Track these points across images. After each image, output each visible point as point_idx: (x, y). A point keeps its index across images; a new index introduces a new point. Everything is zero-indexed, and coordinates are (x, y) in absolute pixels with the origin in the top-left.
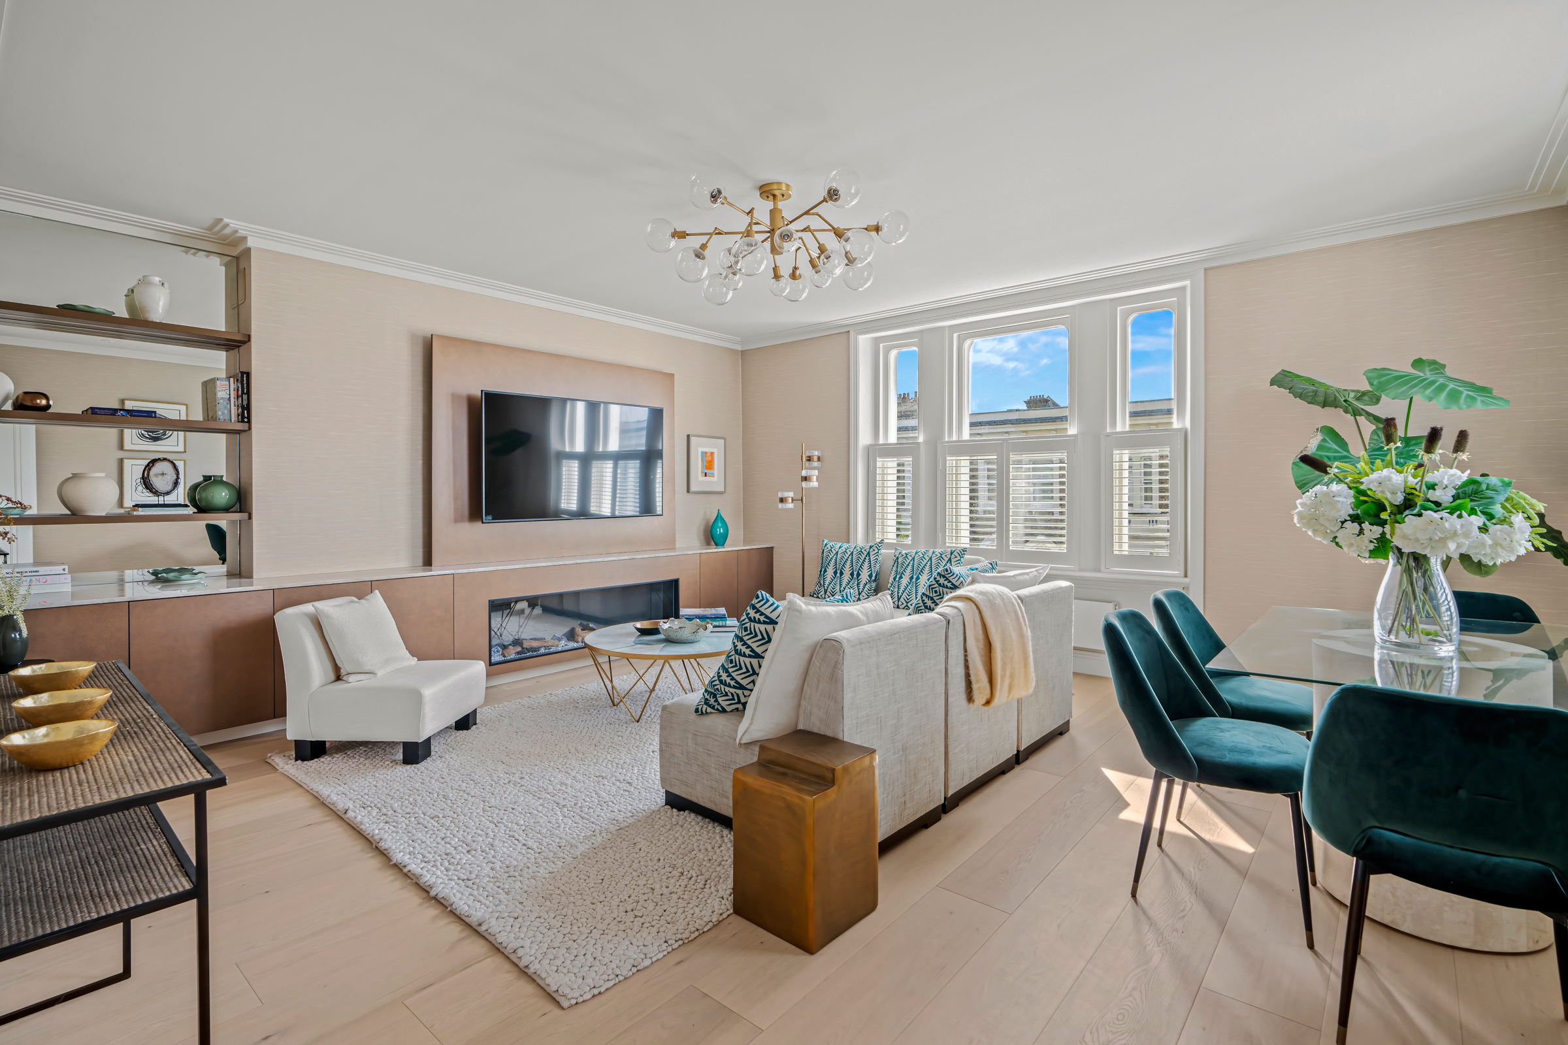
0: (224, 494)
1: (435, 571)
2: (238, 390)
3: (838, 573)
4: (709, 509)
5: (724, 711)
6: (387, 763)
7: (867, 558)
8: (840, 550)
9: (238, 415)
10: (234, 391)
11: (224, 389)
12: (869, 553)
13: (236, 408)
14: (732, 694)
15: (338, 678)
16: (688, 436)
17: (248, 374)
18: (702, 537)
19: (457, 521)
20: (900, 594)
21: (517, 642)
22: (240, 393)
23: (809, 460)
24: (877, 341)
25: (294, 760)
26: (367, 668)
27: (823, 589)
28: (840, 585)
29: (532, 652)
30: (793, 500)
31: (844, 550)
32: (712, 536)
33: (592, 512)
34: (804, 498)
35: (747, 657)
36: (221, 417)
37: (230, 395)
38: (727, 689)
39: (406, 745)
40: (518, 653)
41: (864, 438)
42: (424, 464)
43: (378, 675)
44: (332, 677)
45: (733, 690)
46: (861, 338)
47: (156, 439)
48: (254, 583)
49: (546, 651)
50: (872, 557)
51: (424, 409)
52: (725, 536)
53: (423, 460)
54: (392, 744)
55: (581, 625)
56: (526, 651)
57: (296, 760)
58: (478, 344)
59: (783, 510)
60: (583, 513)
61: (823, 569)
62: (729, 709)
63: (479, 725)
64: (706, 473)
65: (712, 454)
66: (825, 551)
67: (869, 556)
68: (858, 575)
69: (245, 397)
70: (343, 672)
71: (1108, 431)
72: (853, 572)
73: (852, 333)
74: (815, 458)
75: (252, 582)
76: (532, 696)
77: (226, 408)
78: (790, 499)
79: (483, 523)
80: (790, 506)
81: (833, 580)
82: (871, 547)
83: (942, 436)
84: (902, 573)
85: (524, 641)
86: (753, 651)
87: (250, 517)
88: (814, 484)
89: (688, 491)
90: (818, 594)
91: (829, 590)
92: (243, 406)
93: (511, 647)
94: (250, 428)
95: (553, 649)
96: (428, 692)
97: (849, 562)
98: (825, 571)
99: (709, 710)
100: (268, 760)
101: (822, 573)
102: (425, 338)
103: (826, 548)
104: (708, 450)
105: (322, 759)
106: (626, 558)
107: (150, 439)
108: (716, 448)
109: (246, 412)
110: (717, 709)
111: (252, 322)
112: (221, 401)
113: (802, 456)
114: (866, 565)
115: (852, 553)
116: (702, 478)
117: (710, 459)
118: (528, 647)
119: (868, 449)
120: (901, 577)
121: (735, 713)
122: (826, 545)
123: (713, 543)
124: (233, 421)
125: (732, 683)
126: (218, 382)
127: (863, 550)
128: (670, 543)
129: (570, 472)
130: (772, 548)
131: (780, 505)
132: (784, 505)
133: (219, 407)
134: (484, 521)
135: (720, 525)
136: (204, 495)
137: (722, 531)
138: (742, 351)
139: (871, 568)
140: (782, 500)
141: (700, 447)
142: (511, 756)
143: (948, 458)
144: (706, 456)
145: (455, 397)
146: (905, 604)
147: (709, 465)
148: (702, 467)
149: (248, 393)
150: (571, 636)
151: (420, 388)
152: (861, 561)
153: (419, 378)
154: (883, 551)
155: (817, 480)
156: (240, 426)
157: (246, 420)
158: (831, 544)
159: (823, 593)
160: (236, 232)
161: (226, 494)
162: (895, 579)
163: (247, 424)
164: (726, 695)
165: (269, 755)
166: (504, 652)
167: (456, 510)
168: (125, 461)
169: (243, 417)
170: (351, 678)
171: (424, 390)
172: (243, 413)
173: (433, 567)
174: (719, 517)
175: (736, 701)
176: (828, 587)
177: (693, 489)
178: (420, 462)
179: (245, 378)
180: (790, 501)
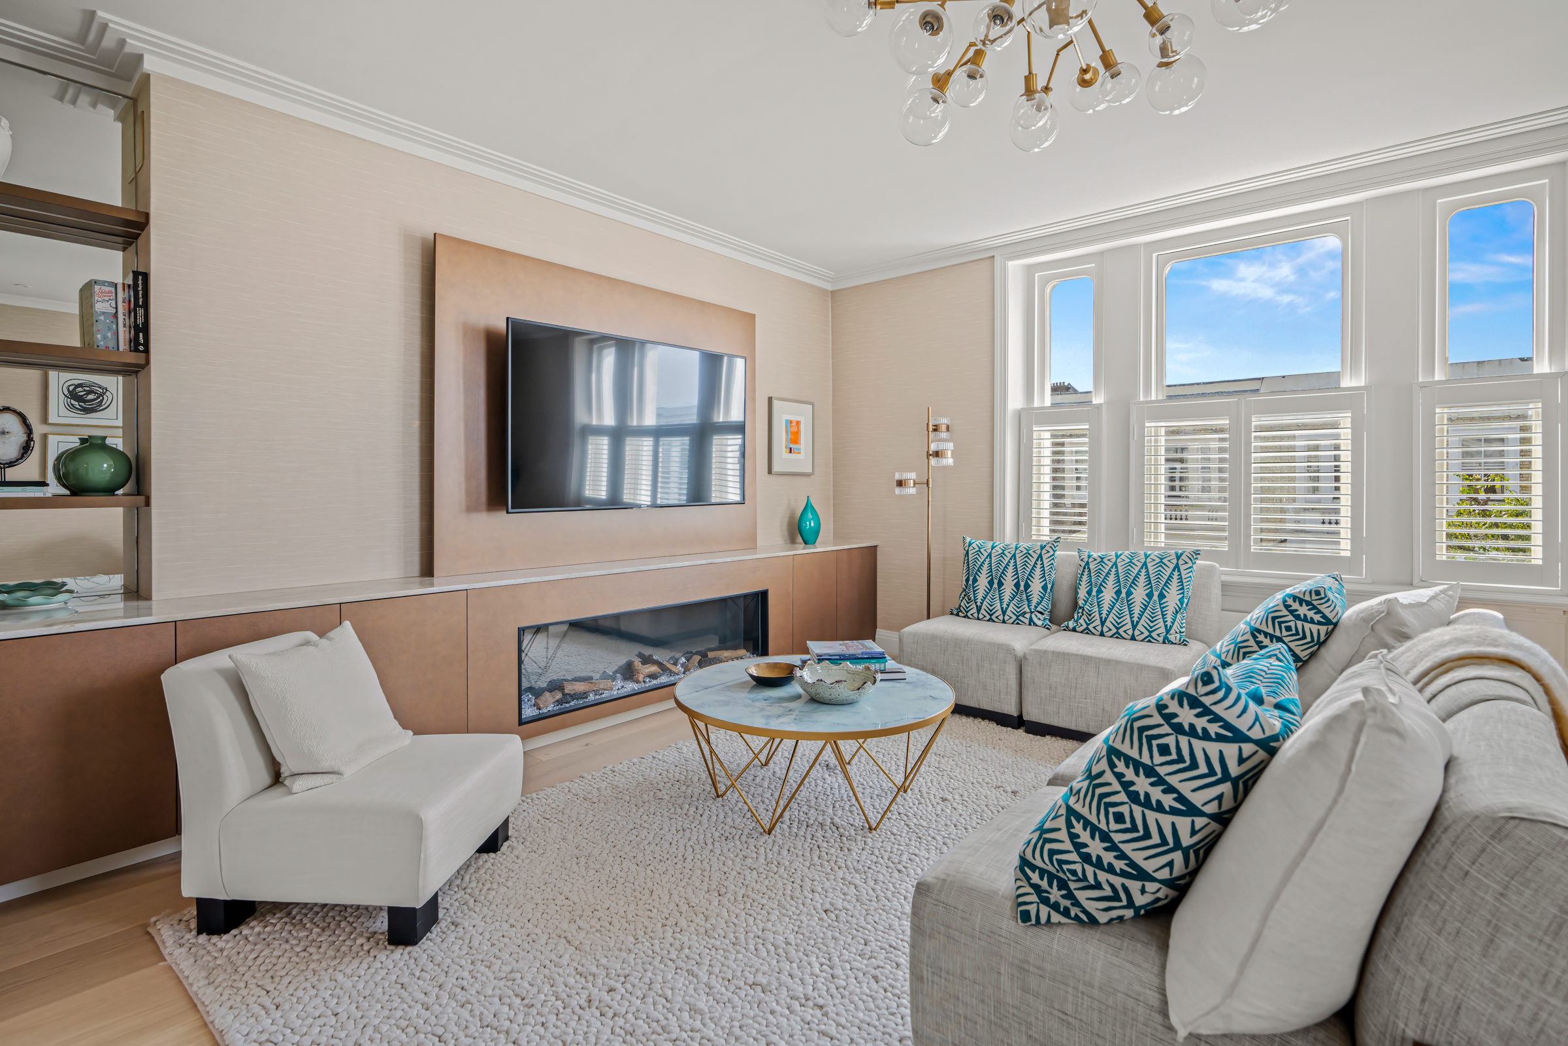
0: (105, 465)
1: (439, 585)
2: (130, 301)
3: (996, 583)
4: (796, 496)
5: (1093, 921)
6: (360, 941)
7: (1039, 563)
8: (994, 551)
9: (130, 342)
10: (124, 302)
11: (107, 298)
12: (1040, 556)
13: (127, 329)
14: (1112, 886)
15: (277, 779)
16: (770, 400)
17: (146, 276)
18: (786, 533)
19: (471, 508)
20: (1104, 616)
21: (556, 686)
22: (132, 306)
23: (935, 430)
24: (1030, 270)
25: (194, 933)
26: (325, 765)
27: (974, 606)
28: (1001, 600)
29: (577, 699)
30: (915, 484)
31: (1001, 551)
32: (798, 531)
33: (625, 500)
34: (930, 480)
35: (1165, 812)
36: (102, 343)
37: (116, 308)
38: (1103, 876)
39: (395, 914)
40: (559, 702)
41: (1015, 400)
42: (422, 426)
43: (345, 776)
44: (265, 778)
45: (1117, 881)
46: (1012, 265)
47: (87, 411)
48: (154, 611)
49: (597, 697)
50: (1045, 561)
51: (422, 347)
52: (817, 532)
53: (421, 420)
54: (367, 911)
55: (640, 655)
56: (569, 699)
57: (199, 933)
58: (501, 254)
59: (901, 496)
60: (614, 503)
61: (971, 578)
62: (1103, 918)
63: (513, 839)
64: (791, 448)
65: (798, 423)
66: (970, 553)
67: (1042, 560)
68: (1027, 586)
69: (140, 311)
70: (285, 771)
71: (1420, 380)
72: (1018, 582)
73: (998, 260)
74: (944, 428)
75: (151, 608)
76: (585, 775)
77: (109, 329)
78: (912, 481)
79: (508, 512)
80: (911, 491)
81: (988, 593)
82: (1042, 548)
83: (1136, 394)
84: (1101, 585)
85: (566, 684)
86: (1181, 799)
87: (148, 503)
88: (949, 461)
89: (770, 472)
90: (967, 612)
91: (984, 607)
92: (136, 326)
93: (547, 694)
94: (148, 362)
95: (606, 695)
96: (431, 815)
97: (1011, 569)
98: (975, 580)
99: (1056, 917)
100: (151, 930)
101: (970, 582)
102: (424, 241)
103: (971, 548)
104: (794, 418)
105: (246, 931)
106: (703, 562)
107: (81, 410)
108: (802, 415)
109: (141, 335)
110: (1077, 918)
111: (152, 193)
112: (102, 318)
113: (928, 424)
114: (1038, 571)
115: (1014, 556)
116: (786, 455)
117: (795, 430)
118: (572, 693)
119: (1019, 414)
120: (1099, 591)
121: (1117, 929)
122: (970, 544)
123: (800, 540)
124: (121, 349)
125: (1119, 865)
126: (97, 288)
127: (1030, 552)
128: (750, 541)
129: (599, 450)
130: (876, 547)
131: (898, 490)
132: (902, 489)
133: (97, 327)
134: (510, 510)
135: (810, 516)
136: (71, 467)
137: (812, 525)
138: (832, 292)
139: (1044, 576)
140: (900, 483)
141: (784, 413)
142: (580, 923)
143: (1147, 425)
144: (791, 426)
145: (468, 331)
146: (1114, 630)
147: (794, 438)
148: (787, 440)
149: (146, 306)
150: (628, 672)
151: (416, 314)
152: (1031, 567)
153: (416, 299)
154: (1057, 553)
155: (952, 457)
156: (132, 358)
157: (141, 348)
158: (977, 542)
159: (975, 610)
160: (122, 42)
161: (109, 466)
162: (1089, 593)
163: (143, 355)
164: (1098, 886)
165: (153, 919)
166: (538, 701)
167: (468, 493)
168: (50, 437)
169: (137, 343)
170: (298, 785)
171: (422, 318)
172: (137, 337)
173: (435, 580)
174: (808, 507)
175: (1125, 902)
176: (982, 603)
177: (775, 469)
178: (416, 424)
179: (140, 282)
180: (912, 485)
